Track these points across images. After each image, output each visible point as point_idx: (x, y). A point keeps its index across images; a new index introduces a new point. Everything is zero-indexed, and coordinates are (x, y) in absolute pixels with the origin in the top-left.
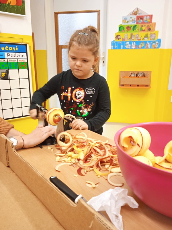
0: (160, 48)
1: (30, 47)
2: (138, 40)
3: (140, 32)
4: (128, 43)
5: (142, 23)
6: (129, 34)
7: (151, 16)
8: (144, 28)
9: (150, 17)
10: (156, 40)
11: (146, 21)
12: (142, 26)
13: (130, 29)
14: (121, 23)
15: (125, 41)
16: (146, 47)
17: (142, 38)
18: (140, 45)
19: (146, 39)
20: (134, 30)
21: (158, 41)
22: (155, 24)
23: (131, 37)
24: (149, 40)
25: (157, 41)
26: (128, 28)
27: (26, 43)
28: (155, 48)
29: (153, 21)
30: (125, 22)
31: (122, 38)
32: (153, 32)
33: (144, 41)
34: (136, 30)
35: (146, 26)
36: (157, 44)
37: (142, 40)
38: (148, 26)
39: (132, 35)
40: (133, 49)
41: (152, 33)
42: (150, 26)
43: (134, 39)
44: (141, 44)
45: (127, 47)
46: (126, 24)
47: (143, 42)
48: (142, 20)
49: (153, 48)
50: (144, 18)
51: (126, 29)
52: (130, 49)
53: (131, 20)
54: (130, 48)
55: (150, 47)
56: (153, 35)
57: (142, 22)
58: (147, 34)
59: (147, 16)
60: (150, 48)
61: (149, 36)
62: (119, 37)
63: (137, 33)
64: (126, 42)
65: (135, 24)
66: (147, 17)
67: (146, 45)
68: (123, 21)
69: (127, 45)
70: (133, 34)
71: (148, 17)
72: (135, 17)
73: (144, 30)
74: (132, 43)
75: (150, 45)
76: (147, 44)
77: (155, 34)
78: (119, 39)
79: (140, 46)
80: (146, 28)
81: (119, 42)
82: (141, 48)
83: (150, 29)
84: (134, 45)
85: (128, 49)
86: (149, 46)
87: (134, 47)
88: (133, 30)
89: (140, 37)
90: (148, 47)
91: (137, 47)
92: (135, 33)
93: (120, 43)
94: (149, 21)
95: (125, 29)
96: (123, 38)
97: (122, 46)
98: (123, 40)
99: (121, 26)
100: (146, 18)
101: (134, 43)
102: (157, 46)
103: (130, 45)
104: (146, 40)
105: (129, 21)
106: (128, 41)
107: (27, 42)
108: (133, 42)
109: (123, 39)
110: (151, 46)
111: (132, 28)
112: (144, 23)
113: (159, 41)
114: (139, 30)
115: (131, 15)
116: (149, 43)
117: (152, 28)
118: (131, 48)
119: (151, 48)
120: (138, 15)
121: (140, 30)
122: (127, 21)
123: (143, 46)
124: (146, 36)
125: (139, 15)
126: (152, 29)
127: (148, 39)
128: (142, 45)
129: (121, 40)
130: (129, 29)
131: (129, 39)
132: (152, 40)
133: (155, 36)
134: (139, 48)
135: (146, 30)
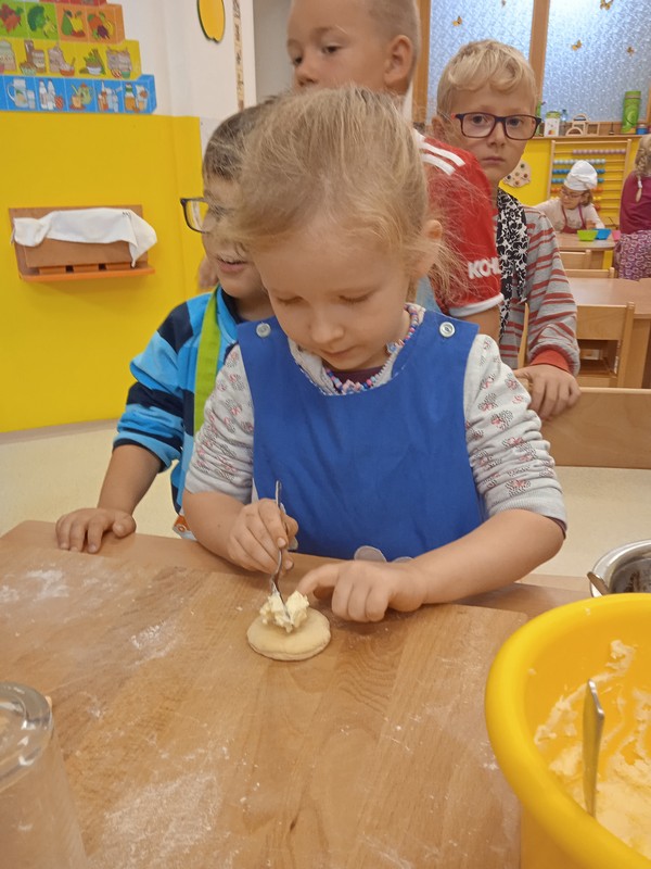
0: (157, 112)
2: (63, 72)
3: (62, 39)
4: (19, 84)
6: (15, 44)
8: (77, 24)
10: (133, 77)
12: (69, 14)
13: (19, 19)
15: (6, 74)
16: (101, 107)
17: (77, 68)
18: (75, 95)
19: (94, 72)
20: (38, 29)
21: (145, 85)
23: (29, 56)
24: (108, 76)
25: (139, 84)
26: (8, 14)
28: (136, 110)
32: (119, 47)
33: (90, 81)
34: (46, 28)
35: (86, 15)
36: (143, 94)
37: (78, 76)
38: (92, 17)
39: (31, 48)
40: (47, 111)
41: (113, 47)
42: (102, 18)
43: (43, 70)
44: (79, 94)
45: (17, 100)
47: (84, 84)
49: (127, 111)
51: (2, 21)
52: (35, 109)
54: (32, 105)
55: (116, 107)
56: (122, 59)
58: (96, 51)
60: (116, 110)
61: (104, 58)
63: (52, 43)
64: (11, 79)
67: (100, 97)
69: (18, 92)
70: (36, 47)
73: (80, 34)
74: (39, 86)
75: (116, 98)
76: (104, 94)
77: (125, 53)
80: (87, 23)
82: (83, 107)
83: (102, 32)
84: (47, 92)
85: (28, 109)
86: (112, 102)
87: (51, 105)
88: (33, 28)
90: (110, 106)
91: (62, 104)
92: (42, 43)
102: (142, 105)
103: (31, 95)
104: (97, 78)
106: (19, 73)
108: (41, 80)
110: (119, 103)
111: (24, 16)
113: (148, 81)
114: (59, 30)
116: (109, 91)
117: (110, 28)
118: (38, 109)
119: (120, 110)
123: (87, 99)
124: (94, 60)
126: (111, 32)
127: (103, 71)
128: (82, 95)
130: (12, 17)
131: (22, 65)
132: (122, 79)
133: (130, 64)
134: (72, 107)
135: (88, 32)
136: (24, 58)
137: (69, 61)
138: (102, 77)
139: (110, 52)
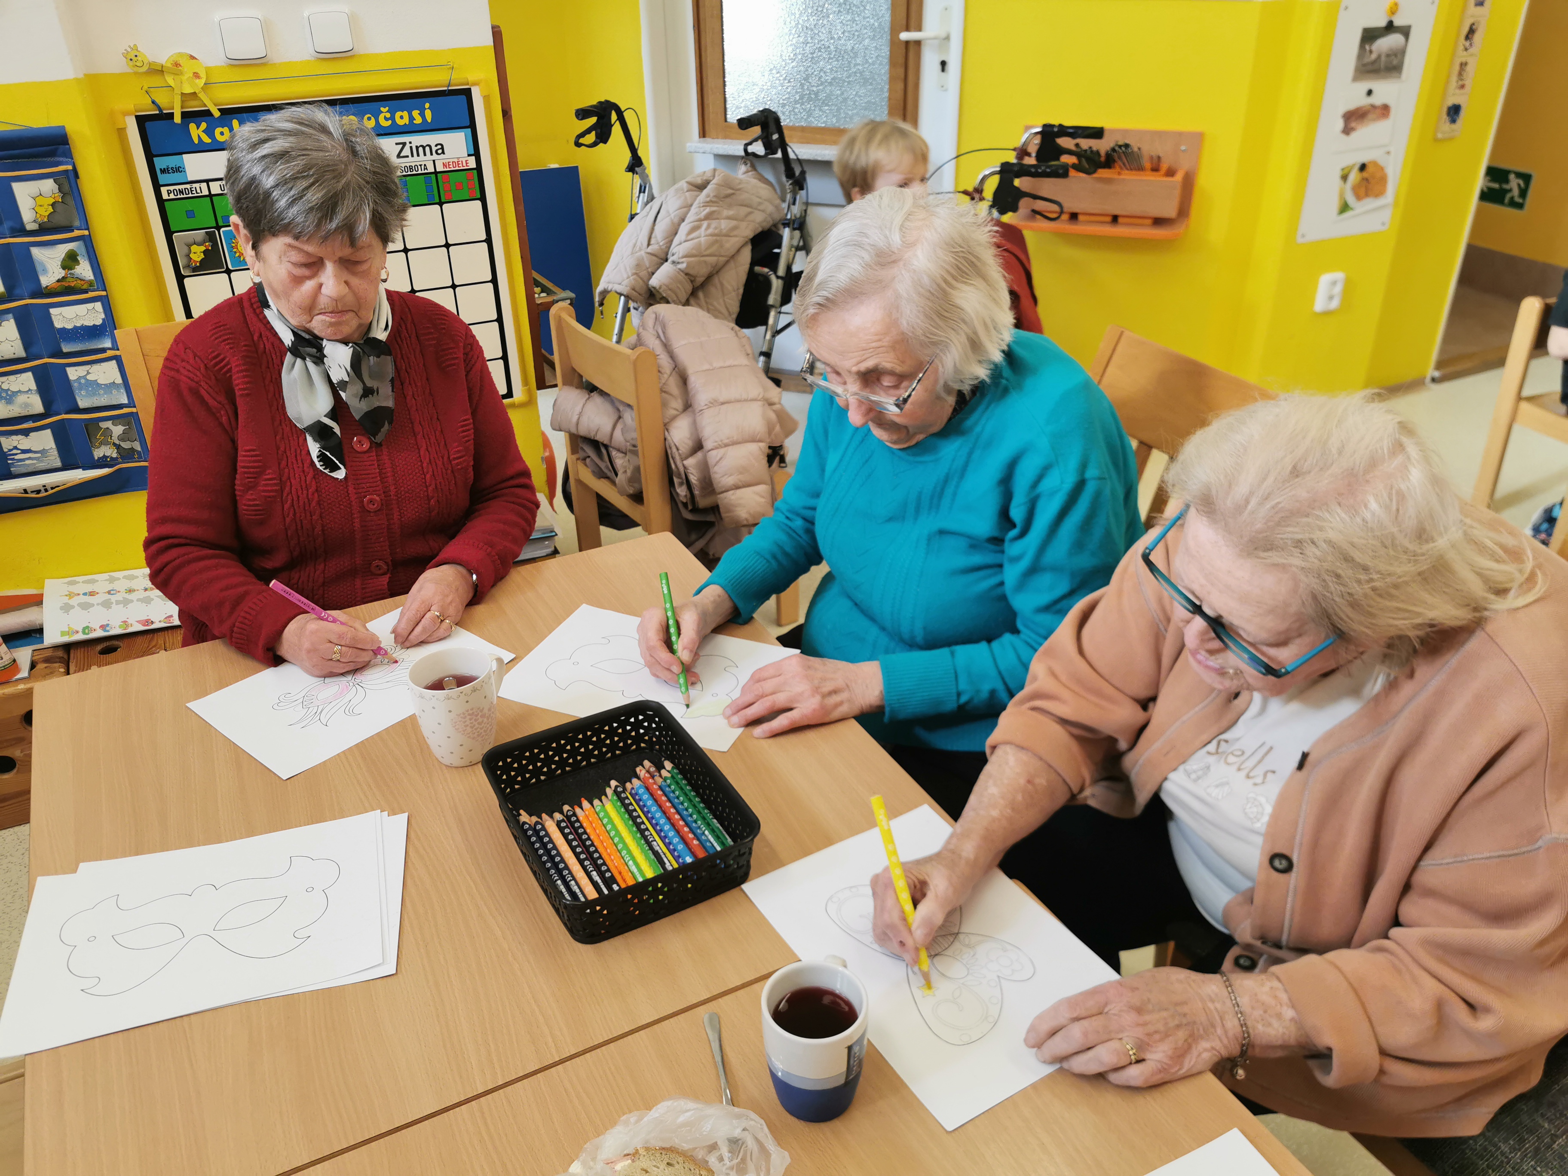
1: (487, 99)
27: (468, 84)
107: (472, 77)
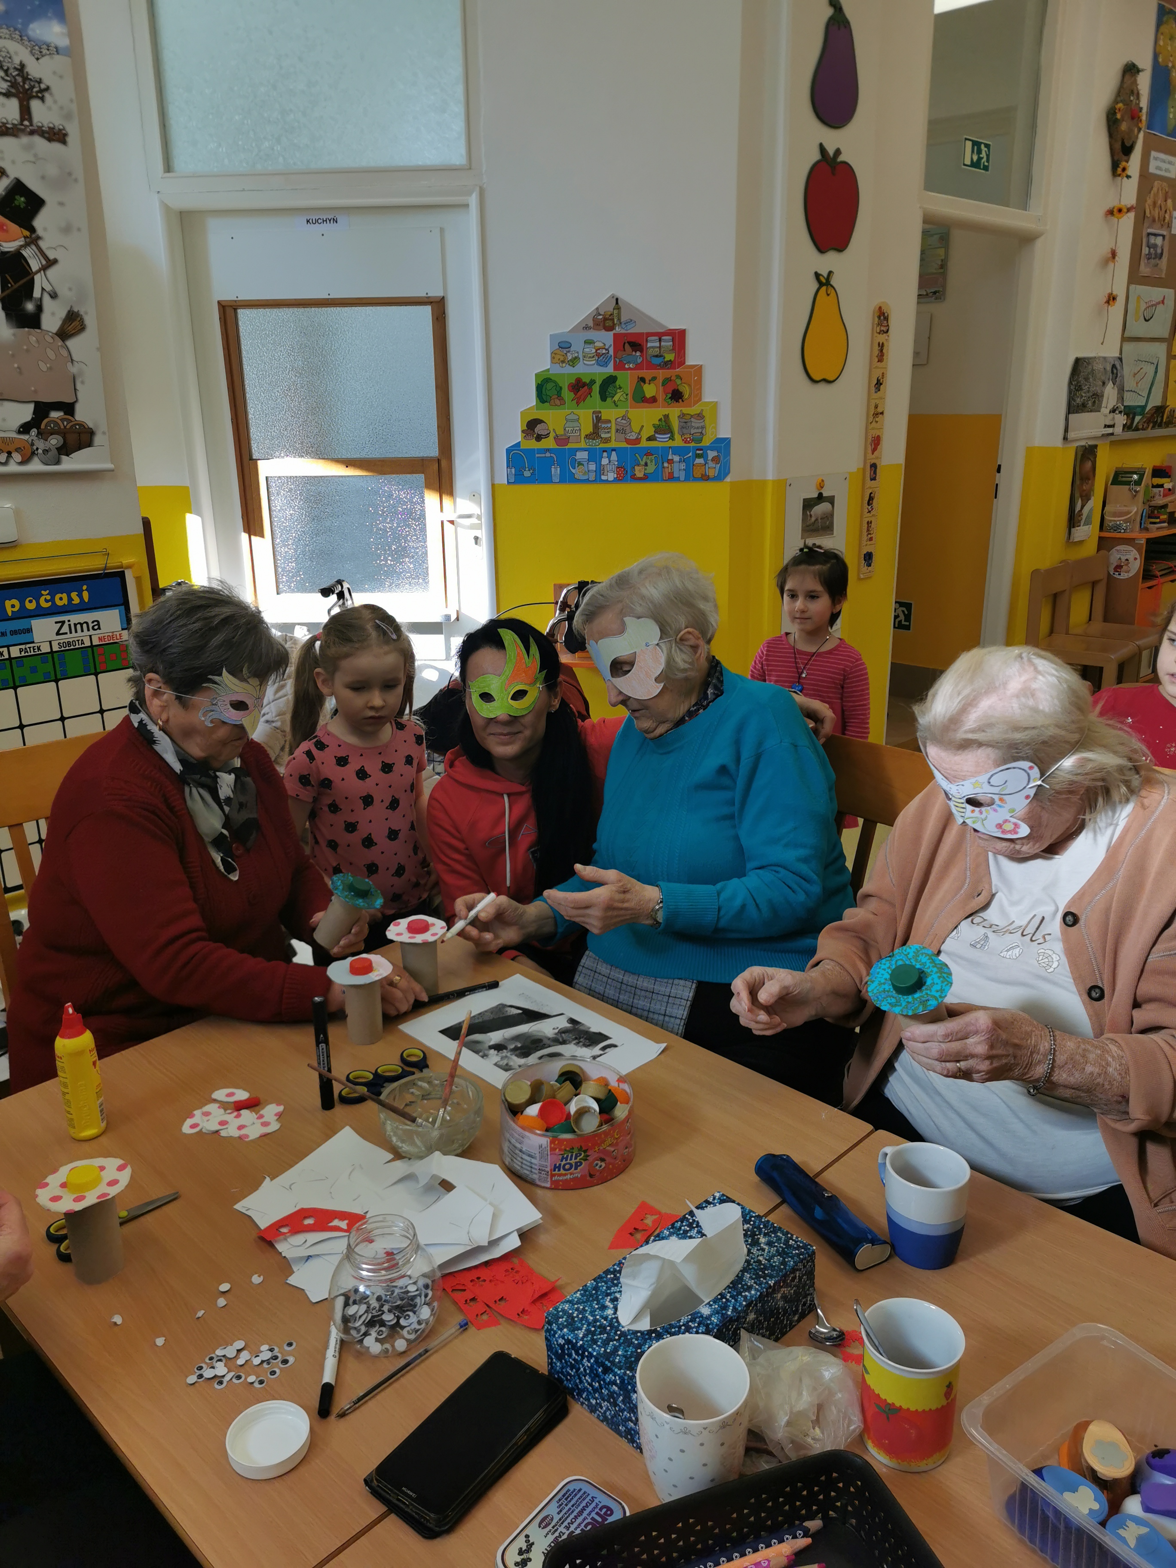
0: (728, 479)
1: (138, 580)
2: (628, 441)
3: (632, 407)
4: (582, 456)
5: (639, 367)
6: (585, 416)
7: (679, 338)
8: (650, 390)
9: (673, 340)
10: (706, 442)
11: (657, 356)
12: (642, 380)
13: (590, 390)
14: (544, 364)
15: (570, 446)
16: (666, 476)
17: (645, 435)
18: (638, 465)
19: (662, 441)
20: (609, 399)
21: (719, 450)
22: (699, 370)
23: (596, 427)
24: (678, 442)
25: (711, 448)
26: (580, 387)
27: (122, 567)
28: (705, 478)
29: (692, 358)
30: (563, 362)
31: (552, 435)
32: (695, 409)
33: (657, 449)
34: (616, 398)
35: (660, 380)
36: (716, 460)
37: (644, 444)
38: (668, 381)
39: (599, 419)
40: (607, 481)
41: (686, 410)
42: (678, 382)
43: (607, 440)
44: (643, 463)
45: (578, 472)
46: (568, 370)
47: (648, 453)
48: (638, 354)
49: (695, 479)
50: (649, 345)
51: (572, 395)
52: (594, 481)
53: (587, 350)
54: (592, 477)
55: (682, 476)
56: (695, 423)
57: (639, 361)
58: (666, 417)
59: (660, 336)
60: (682, 478)
61: (675, 424)
62: (539, 429)
63: (620, 412)
64: (574, 451)
65: (610, 370)
66: (660, 340)
67: (666, 465)
68: (553, 354)
69: (580, 464)
70: (604, 417)
71: (667, 343)
72: (606, 338)
73: (653, 400)
74: (601, 457)
75: (683, 466)
76: (671, 462)
77: (700, 416)
78: (539, 438)
79: (639, 473)
80: (661, 388)
81: (541, 451)
82: (645, 478)
83: (676, 396)
84: (610, 462)
85: (587, 481)
86: (679, 469)
87: (611, 476)
88: (603, 398)
89: (636, 429)
90: (676, 475)
91: (624, 475)
92: (610, 413)
93: (548, 455)
94: (670, 357)
95: (567, 395)
96: (560, 432)
97: (556, 471)
98: (561, 440)
99: (547, 380)
100: (657, 344)
101: (609, 457)
102: (713, 470)
103: (593, 467)
105: (581, 357)
106: (583, 445)
107: (125, 561)
108: (605, 450)
109: (557, 439)
110: (687, 471)
111: (596, 388)
112: (650, 366)
113: (723, 445)
114: (630, 397)
115: (586, 328)
116: (676, 458)
117: (685, 390)
118: (598, 480)
119: (687, 478)
120: (618, 330)
121: (634, 398)
122: (570, 357)
123: (651, 468)
124: (664, 427)
125: (623, 331)
126: (686, 396)
127: (672, 438)
128: (646, 464)
129: (549, 443)
130: (582, 390)
131: (587, 436)
132: (693, 444)
133: (703, 427)
134: (634, 478)
135: (661, 398)
136: (590, 429)
137: (636, 428)
138: (671, 444)
139: (682, 416)
